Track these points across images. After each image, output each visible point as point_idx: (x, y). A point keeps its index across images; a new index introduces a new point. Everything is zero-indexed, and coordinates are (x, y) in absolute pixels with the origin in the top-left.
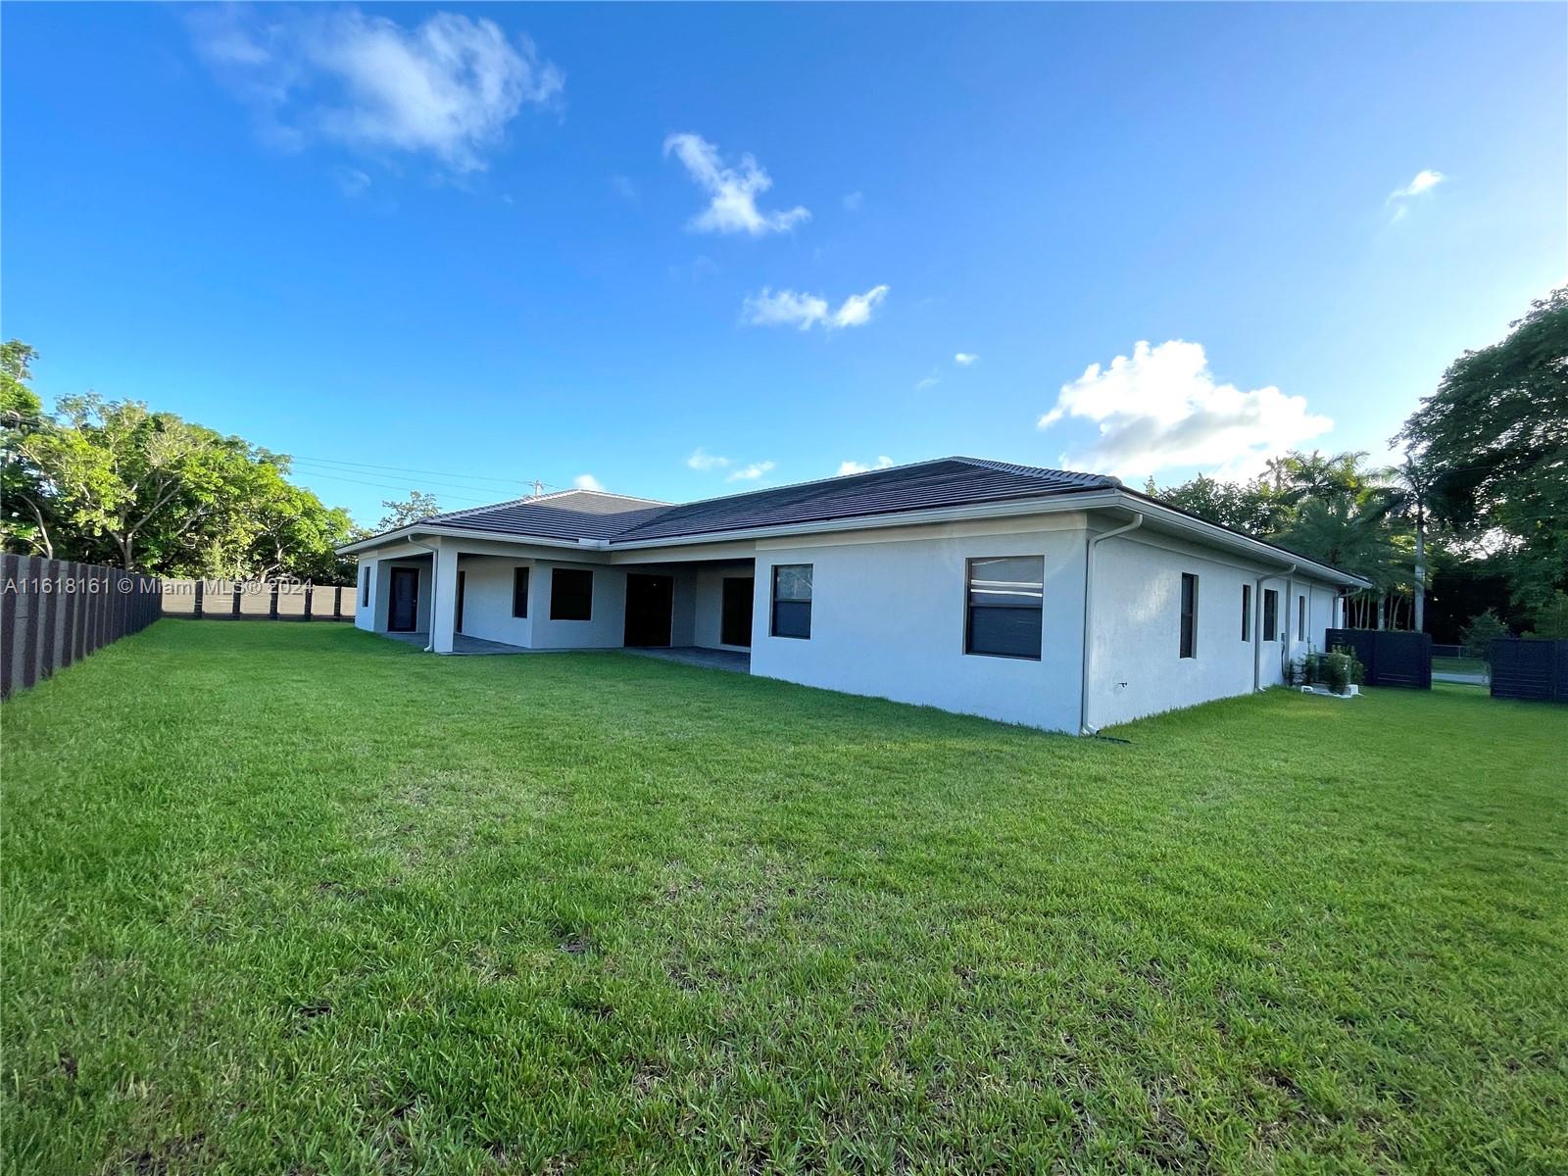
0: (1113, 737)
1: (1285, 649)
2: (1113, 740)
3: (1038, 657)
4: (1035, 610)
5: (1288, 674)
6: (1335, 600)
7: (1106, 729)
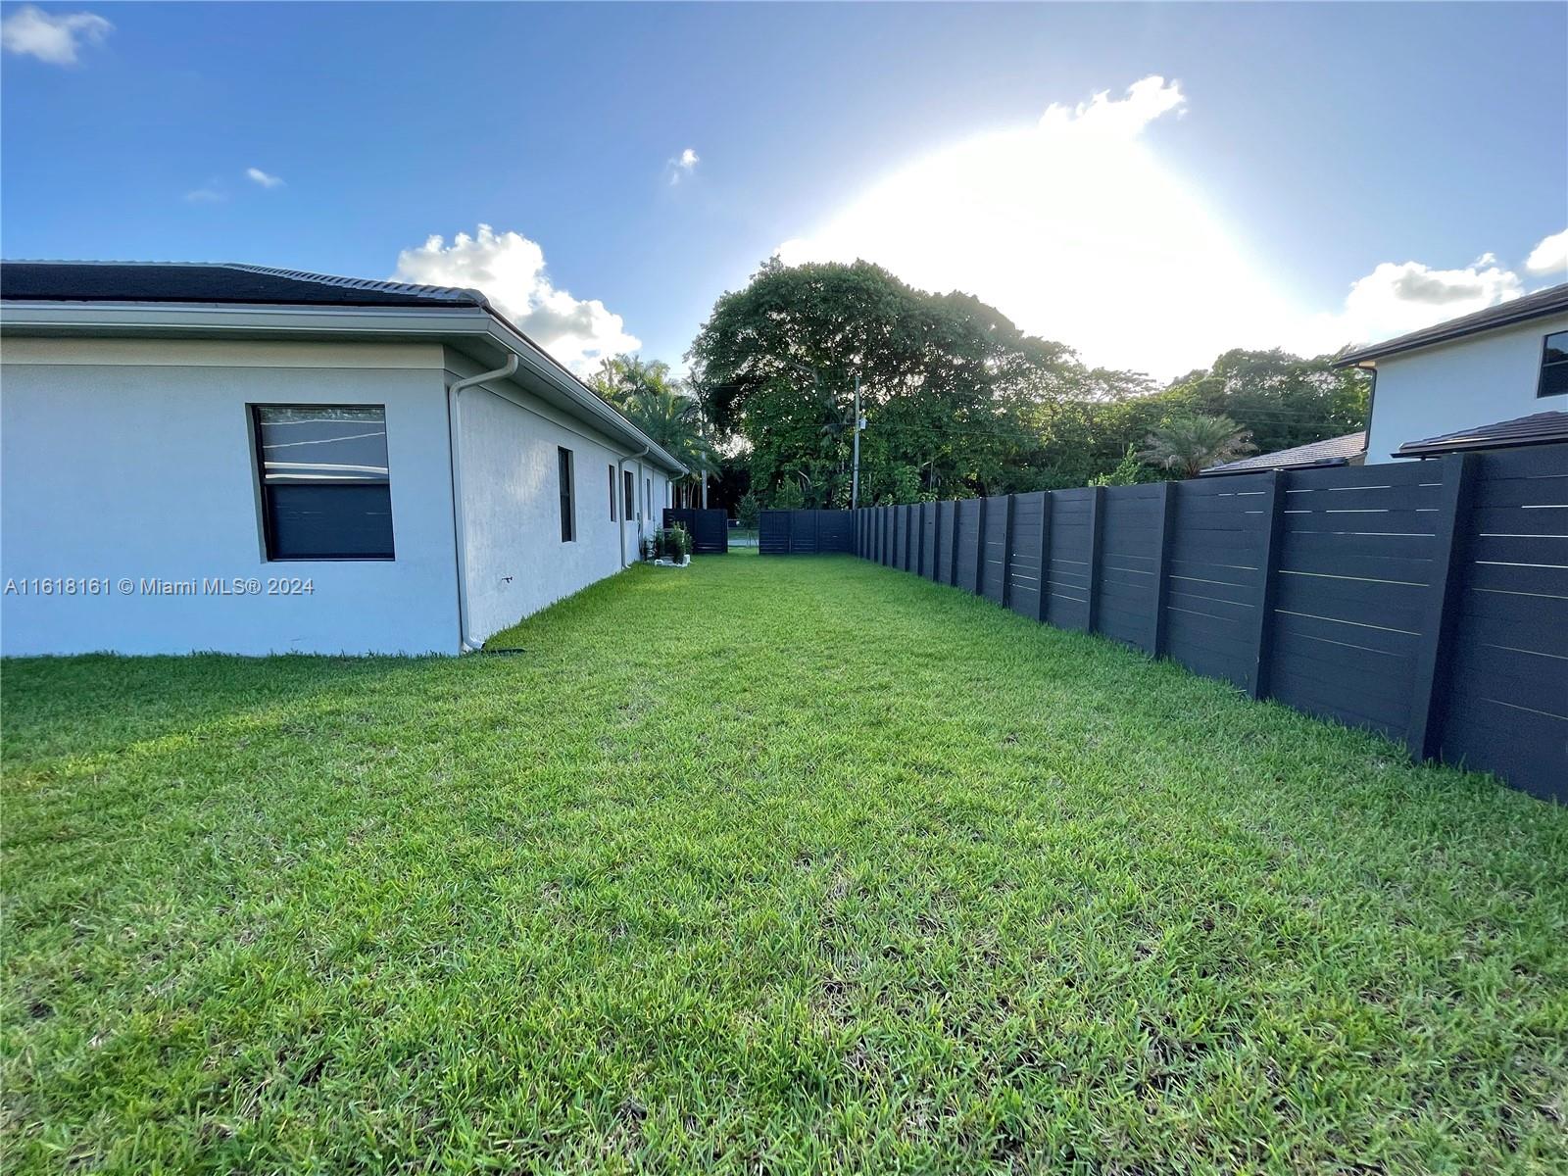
0: (500, 648)
1: (640, 527)
2: (504, 651)
3: (390, 555)
4: (382, 487)
5: (644, 551)
6: (667, 482)
7: (493, 639)
